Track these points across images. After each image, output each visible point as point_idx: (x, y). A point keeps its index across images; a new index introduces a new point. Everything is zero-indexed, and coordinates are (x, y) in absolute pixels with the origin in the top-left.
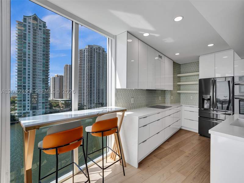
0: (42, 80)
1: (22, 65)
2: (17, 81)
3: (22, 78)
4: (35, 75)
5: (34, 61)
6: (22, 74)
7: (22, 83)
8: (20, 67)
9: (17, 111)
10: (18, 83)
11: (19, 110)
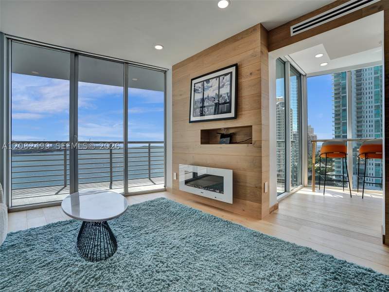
0: (373, 123)
1: (341, 106)
2: (334, 129)
3: (341, 124)
4: (361, 117)
5: (359, 94)
6: (341, 119)
7: (341, 132)
8: (338, 109)
9: (334, 173)
10: (335, 132)
11: (338, 171)
